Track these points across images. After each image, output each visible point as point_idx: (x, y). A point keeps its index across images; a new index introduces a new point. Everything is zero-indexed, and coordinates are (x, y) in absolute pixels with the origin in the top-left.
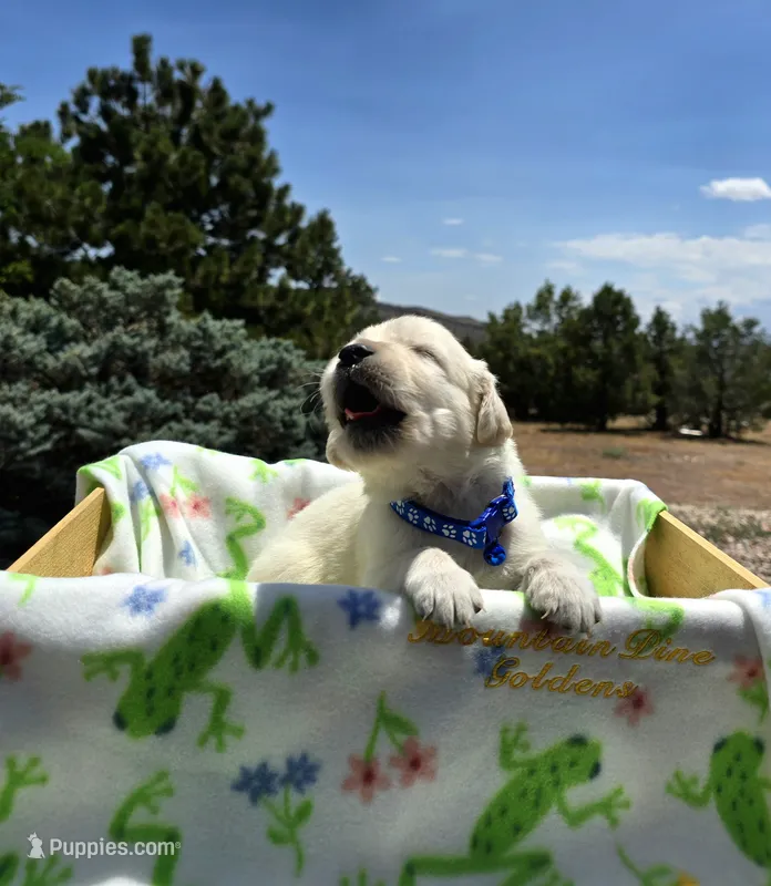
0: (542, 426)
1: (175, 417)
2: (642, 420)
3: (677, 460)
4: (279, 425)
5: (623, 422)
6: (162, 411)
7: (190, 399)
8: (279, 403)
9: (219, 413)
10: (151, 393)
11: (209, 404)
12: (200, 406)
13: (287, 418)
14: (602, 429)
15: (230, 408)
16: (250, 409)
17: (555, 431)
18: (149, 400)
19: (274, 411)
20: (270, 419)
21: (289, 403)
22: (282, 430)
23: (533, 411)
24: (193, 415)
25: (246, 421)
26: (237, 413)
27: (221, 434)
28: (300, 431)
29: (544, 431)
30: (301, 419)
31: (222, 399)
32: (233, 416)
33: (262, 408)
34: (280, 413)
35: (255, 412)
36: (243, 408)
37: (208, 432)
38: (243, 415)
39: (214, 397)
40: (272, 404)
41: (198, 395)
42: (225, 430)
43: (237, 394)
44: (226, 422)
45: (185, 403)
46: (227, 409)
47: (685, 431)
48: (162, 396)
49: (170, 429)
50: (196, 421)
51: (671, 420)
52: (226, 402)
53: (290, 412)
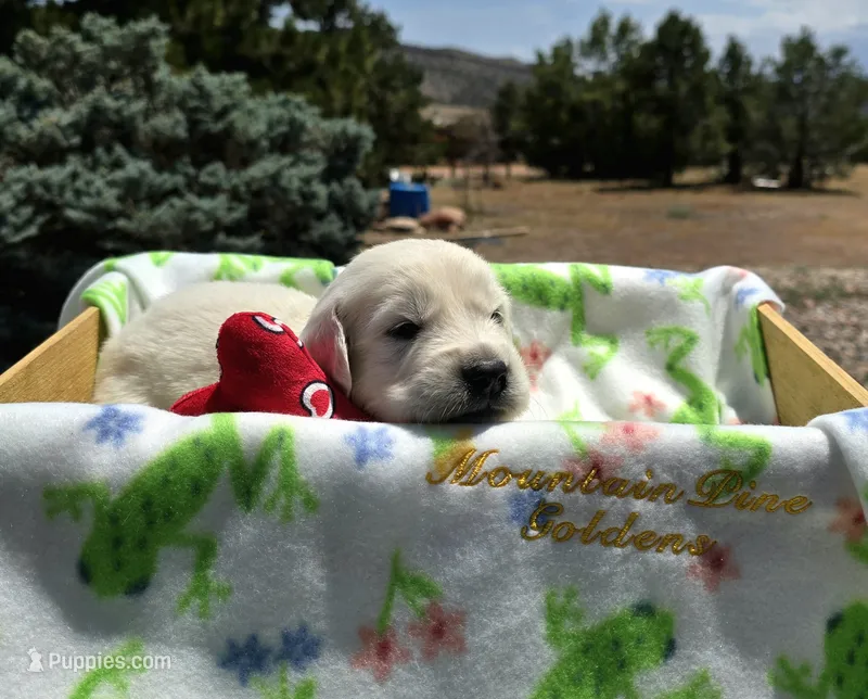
0: (597, 184)
1: (175, 192)
2: (712, 172)
3: (752, 217)
4: (295, 197)
5: (691, 175)
6: (160, 186)
7: (191, 171)
8: (294, 171)
9: (226, 185)
10: (145, 165)
11: (212, 174)
12: (204, 178)
13: (306, 189)
14: (667, 184)
15: (239, 179)
16: (262, 179)
17: (614, 190)
18: (143, 174)
19: (290, 181)
20: (285, 191)
21: (305, 170)
22: (300, 203)
23: (588, 168)
24: (196, 188)
25: (258, 194)
26: (248, 184)
27: (230, 209)
28: (321, 203)
29: (602, 191)
30: (321, 190)
31: (228, 168)
32: (243, 189)
33: (275, 178)
34: (296, 184)
35: (266, 183)
36: (253, 179)
37: (215, 209)
38: (255, 187)
39: (218, 167)
40: (287, 173)
41: (199, 164)
42: (235, 205)
43: (245, 163)
44: (235, 195)
45: (186, 175)
46: (235, 181)
47: (761, 182)
48: (159, 168)
49: (172, 206)
50: (200, 195)
51: (746, 171)
52: (233, 173)
53: (307, 181)
